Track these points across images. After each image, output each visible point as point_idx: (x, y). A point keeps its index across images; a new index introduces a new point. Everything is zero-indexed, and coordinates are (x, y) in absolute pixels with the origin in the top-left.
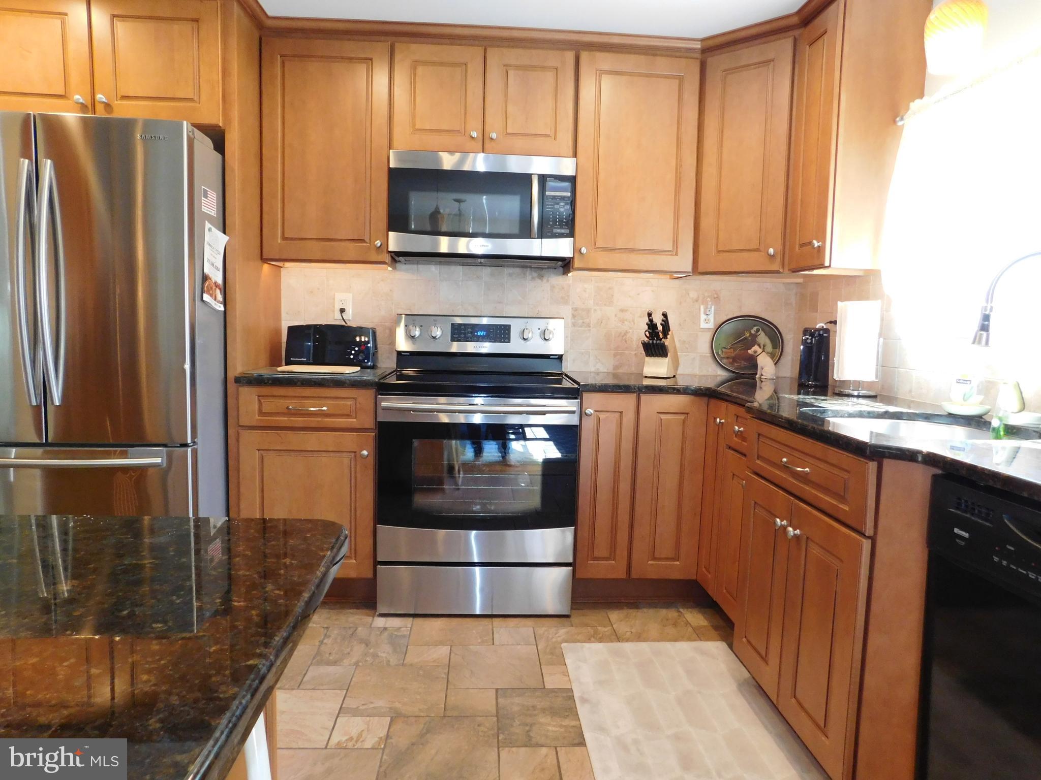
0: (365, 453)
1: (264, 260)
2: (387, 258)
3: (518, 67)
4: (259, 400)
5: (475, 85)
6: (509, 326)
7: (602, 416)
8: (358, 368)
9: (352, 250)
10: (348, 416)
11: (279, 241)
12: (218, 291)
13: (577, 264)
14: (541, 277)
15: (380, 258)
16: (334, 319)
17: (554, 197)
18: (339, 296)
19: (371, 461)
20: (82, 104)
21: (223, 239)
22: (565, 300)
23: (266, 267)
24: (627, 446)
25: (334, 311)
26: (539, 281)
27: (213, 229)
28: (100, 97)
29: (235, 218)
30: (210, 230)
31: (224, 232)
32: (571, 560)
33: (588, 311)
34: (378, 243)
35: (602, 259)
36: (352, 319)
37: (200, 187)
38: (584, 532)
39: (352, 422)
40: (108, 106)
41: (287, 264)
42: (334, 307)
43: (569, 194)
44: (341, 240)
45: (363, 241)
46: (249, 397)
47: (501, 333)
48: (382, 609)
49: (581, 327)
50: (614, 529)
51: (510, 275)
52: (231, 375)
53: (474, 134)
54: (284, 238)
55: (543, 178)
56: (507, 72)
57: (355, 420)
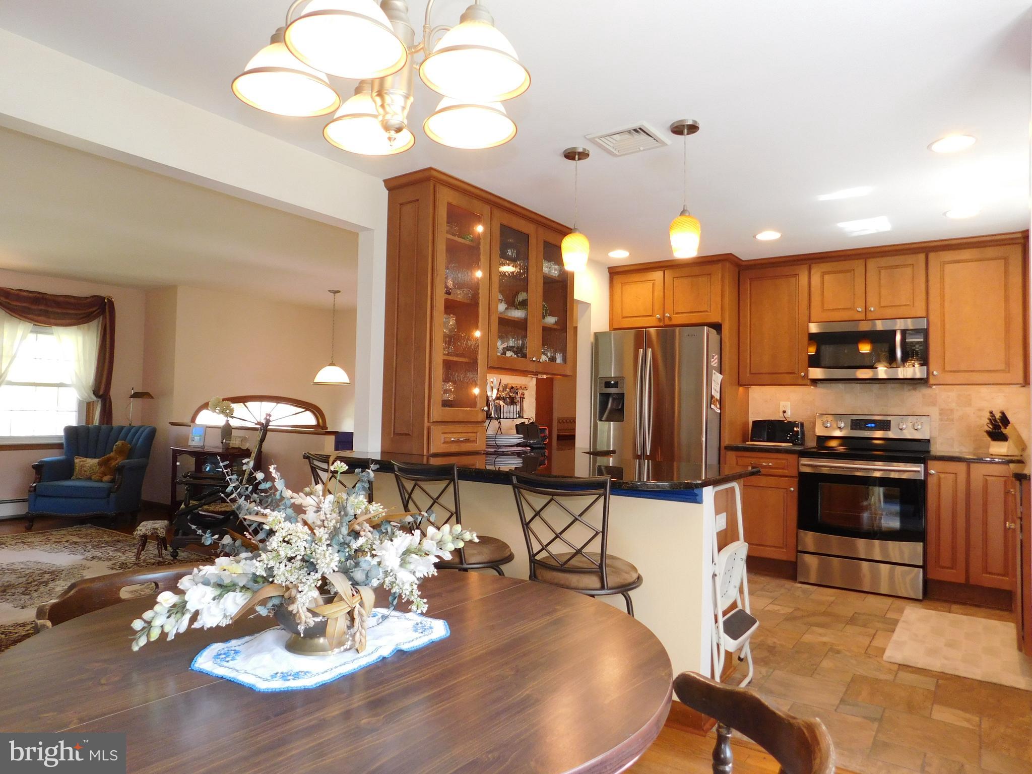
0: (792, 489)
1: (740, 385)
2: (808, 382)
3: (887, 268)
4: (736, 459)
5: (859, 281)
6: (890, 421)
7: (942, 476)
8: (791, 444)
9: (788, 378)
10: (783, 469)
11: (748, 375)
12: (717, 403)
13: (932, 381)
14: (915, 389)
15: (804, 382)
16: (779, 417)
17: (912, 343)
18: (782, 403)
19: (796, 495)
20: (659, 318)
21: (720, 377)
22: (934, 403)
23: (741, 389)
24: (961, 495)
25: (779, 412)
26: (914, 391)
27: (716, 373)
28: (667, 315)
29: (726, 367)
30: (715, 373)
31: (721, 374)
32: (921, 564)
33: (952, 410)
34: (803, 374)
35: (949, 378)
36: (790, 416)
37: (710, 354)
38: (932, 549)
39: (786, 472)
40: (670, 318)
41: (752, 387)
42: (779, 409)
43: (922, 340)
44: (781, 373)
45: (794, 373)
46: (731, 456)
47: (885, 425)
48: (800, 579)
49: (946, 421)
50: (954, 547)
51: (892, 388)
52: (723, 445)
53: (860, 310)
54: (751, 373)
55: (904, 332)
56: (880, 272)
57: (786, 471)
